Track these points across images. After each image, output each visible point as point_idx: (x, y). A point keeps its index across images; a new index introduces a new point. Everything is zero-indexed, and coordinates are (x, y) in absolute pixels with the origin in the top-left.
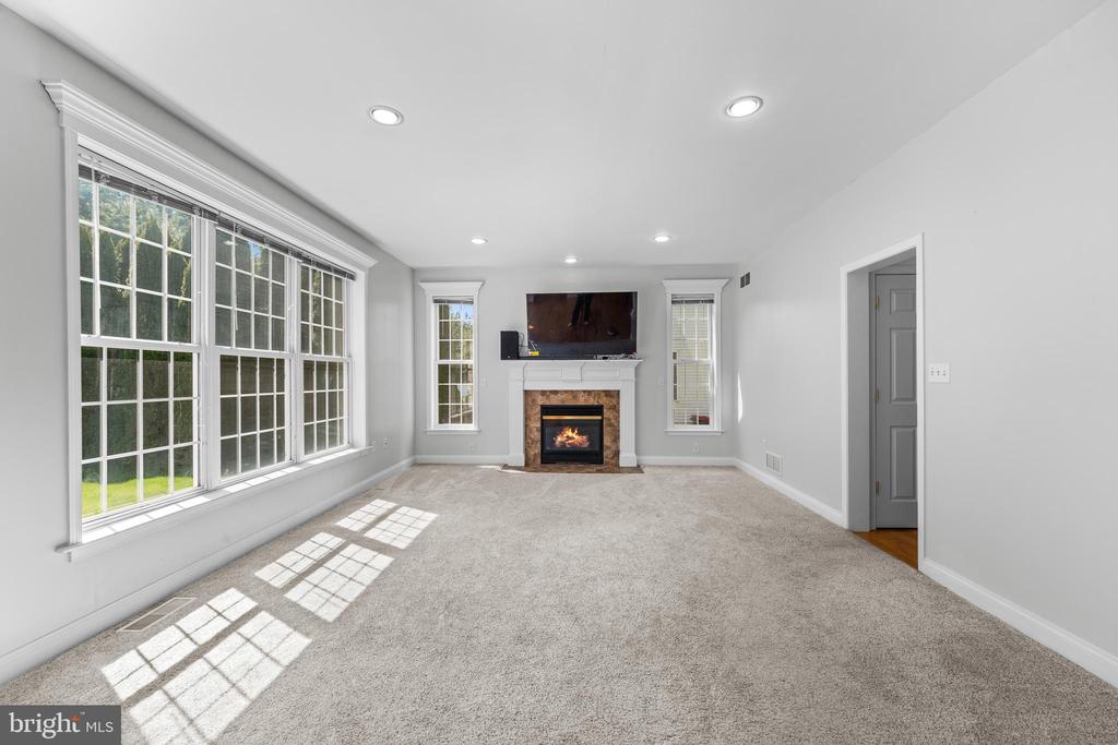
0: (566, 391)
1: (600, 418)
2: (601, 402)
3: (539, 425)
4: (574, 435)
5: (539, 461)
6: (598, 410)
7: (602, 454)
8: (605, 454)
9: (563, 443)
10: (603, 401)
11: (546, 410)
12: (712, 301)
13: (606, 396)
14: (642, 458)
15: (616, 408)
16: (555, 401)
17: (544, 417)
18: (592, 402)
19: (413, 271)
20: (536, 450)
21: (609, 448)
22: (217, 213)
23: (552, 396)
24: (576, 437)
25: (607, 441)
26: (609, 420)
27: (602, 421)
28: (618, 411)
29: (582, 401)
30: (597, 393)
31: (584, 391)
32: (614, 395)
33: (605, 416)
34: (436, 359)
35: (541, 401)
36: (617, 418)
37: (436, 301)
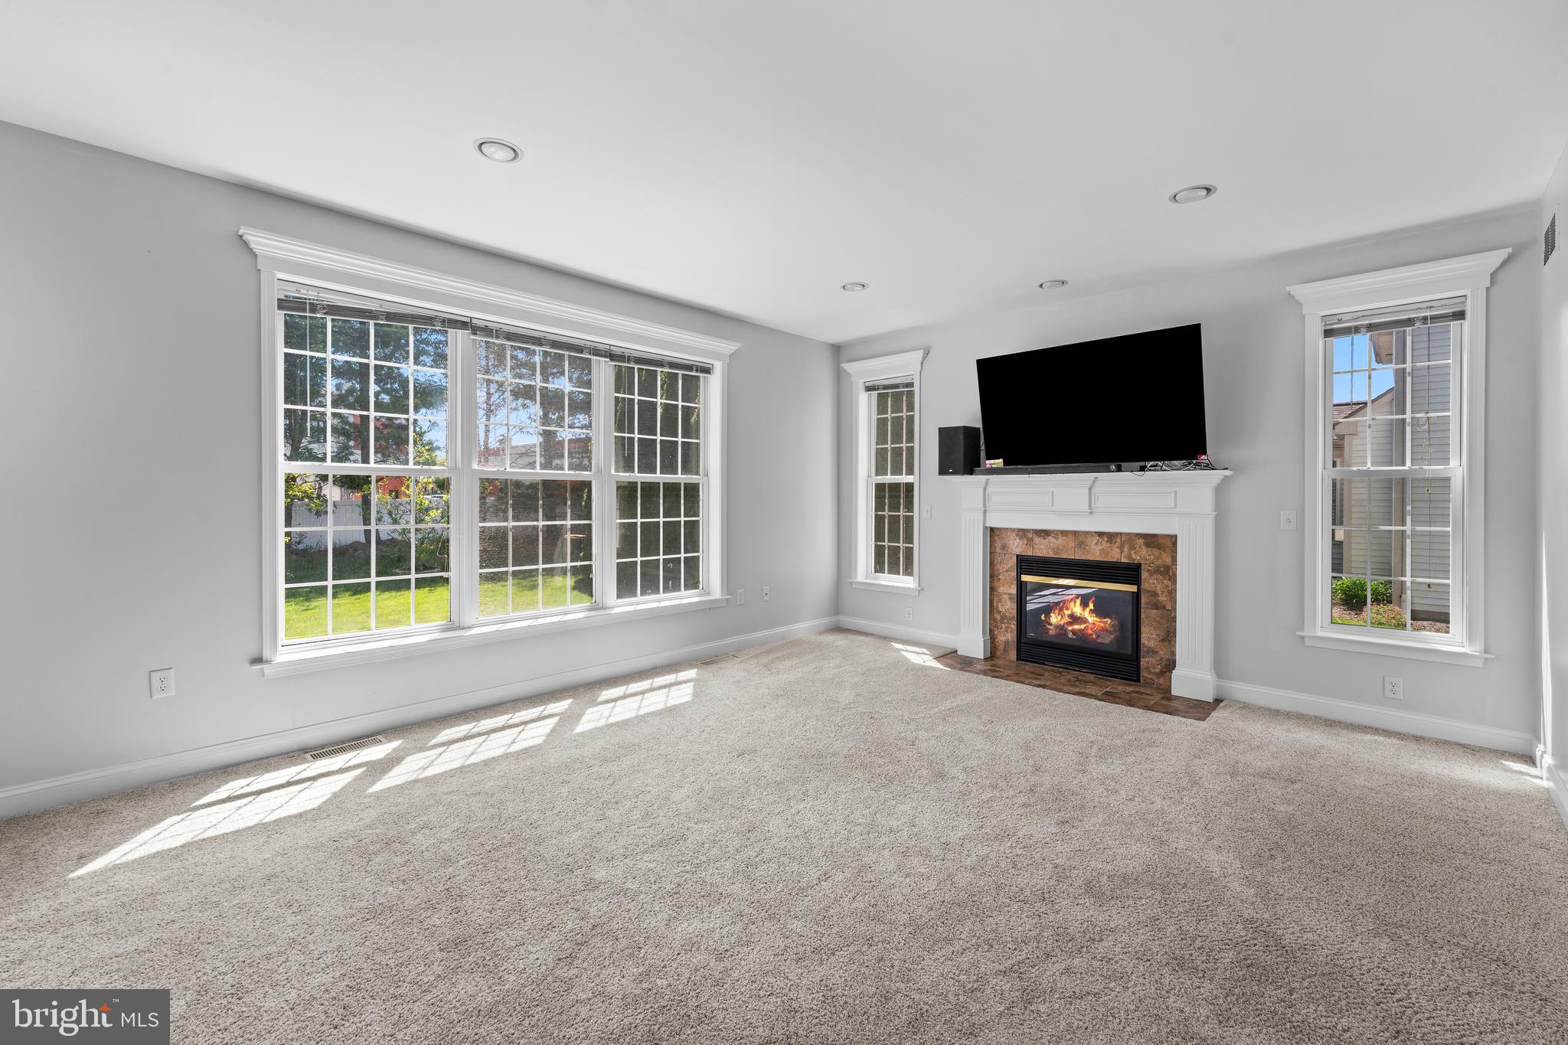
0: (1064, 533)
1: (1133, 588)
2: (1136, 558)
3: (1014, 590)
4: (1087, 614)
5: (1013, 655)
6: (1129, 573)
7: (1137, 660)
8: (1143, 662)
9: (1061, 628)
10: (1141, 555)
11: (1026, 564)
12: (1460, 315)
13: (1148, 545)
14: (1228, 684)
15: (1168, 572)
16: (1043, 549)
17: (1025, 578)
18: (1117, 555)
19: (837, 351)
20: (1008, 635)
21: (1152, 652)
22: (468, 320)
23: (1037, 540)
24: (1091, 619)
25: (1149, 637)
26: (1154, 594)
27: (1136, 596)
28: (1173, 578)
29: (1095, 552)
30: (1131, 538)
31: (1101, 534)
32: (1164, 544)
33: (1144, 586)
34: (869, 476)
35: (1017, 547)
36: (1172, 594)
37: (869, 389)
